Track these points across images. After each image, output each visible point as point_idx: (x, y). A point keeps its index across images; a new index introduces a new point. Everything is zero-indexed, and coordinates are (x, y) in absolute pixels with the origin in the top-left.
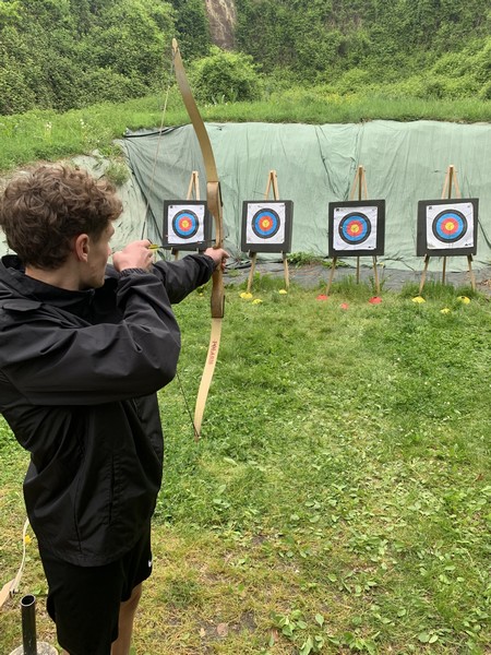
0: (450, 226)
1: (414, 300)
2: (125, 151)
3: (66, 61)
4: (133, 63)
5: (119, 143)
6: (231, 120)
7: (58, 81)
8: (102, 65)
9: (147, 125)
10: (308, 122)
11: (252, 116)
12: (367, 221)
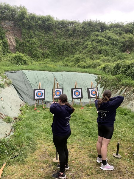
0: (94, 93)
5: (5, 75)
9: (9, 70)
10: (50, 71)
12: (79, 92)
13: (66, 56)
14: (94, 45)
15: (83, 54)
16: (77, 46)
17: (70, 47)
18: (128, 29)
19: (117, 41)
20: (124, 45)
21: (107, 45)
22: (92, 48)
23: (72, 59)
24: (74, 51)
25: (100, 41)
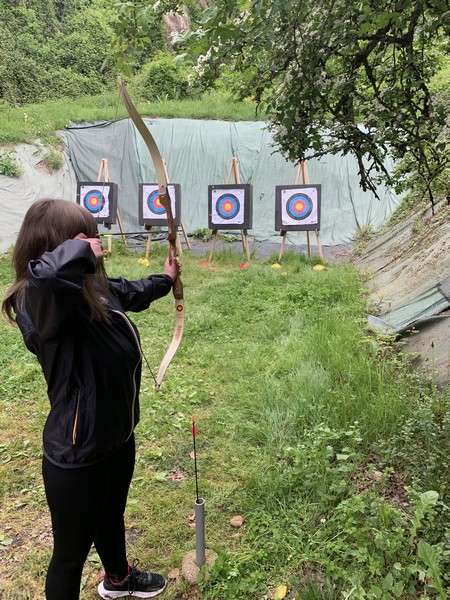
0: (299, 207)
1: (273, 266)
2: (65, 140)
3: (31, 62)
4: (92, 64)
5: (61, 134)
6: (161, 116)
7: (23, 79)
8: (64, 66)
9: (89, 118)
10: (226, 119)
11: (180, 113)
12: (237, 201)
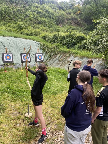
0: (40, 57)
12: (28, 56)
13: (9, 22)
14: (35, 15)
15: (25, 22)
16: (19, 14)
17: (12, 13)
18: (61, 6)
19: (53, 15)
20: (58, 19)
21: (46, 17)
22: (33, 18)
23: (15, 25)
24: (16, 18)
25: (40, 12)
